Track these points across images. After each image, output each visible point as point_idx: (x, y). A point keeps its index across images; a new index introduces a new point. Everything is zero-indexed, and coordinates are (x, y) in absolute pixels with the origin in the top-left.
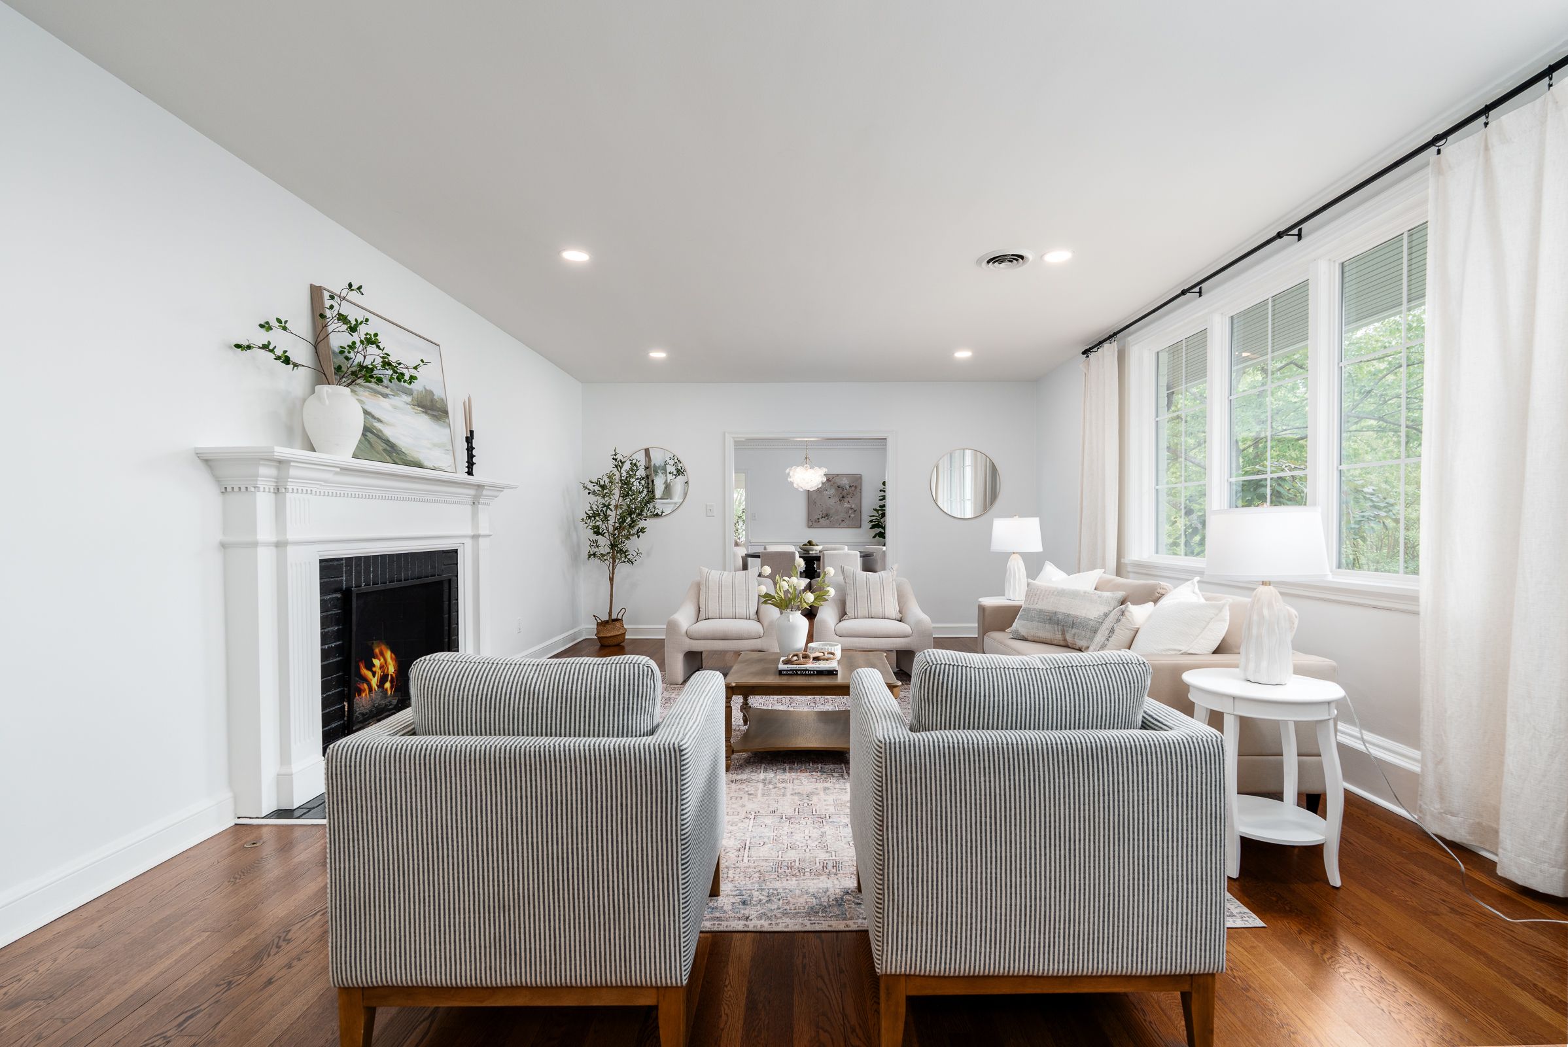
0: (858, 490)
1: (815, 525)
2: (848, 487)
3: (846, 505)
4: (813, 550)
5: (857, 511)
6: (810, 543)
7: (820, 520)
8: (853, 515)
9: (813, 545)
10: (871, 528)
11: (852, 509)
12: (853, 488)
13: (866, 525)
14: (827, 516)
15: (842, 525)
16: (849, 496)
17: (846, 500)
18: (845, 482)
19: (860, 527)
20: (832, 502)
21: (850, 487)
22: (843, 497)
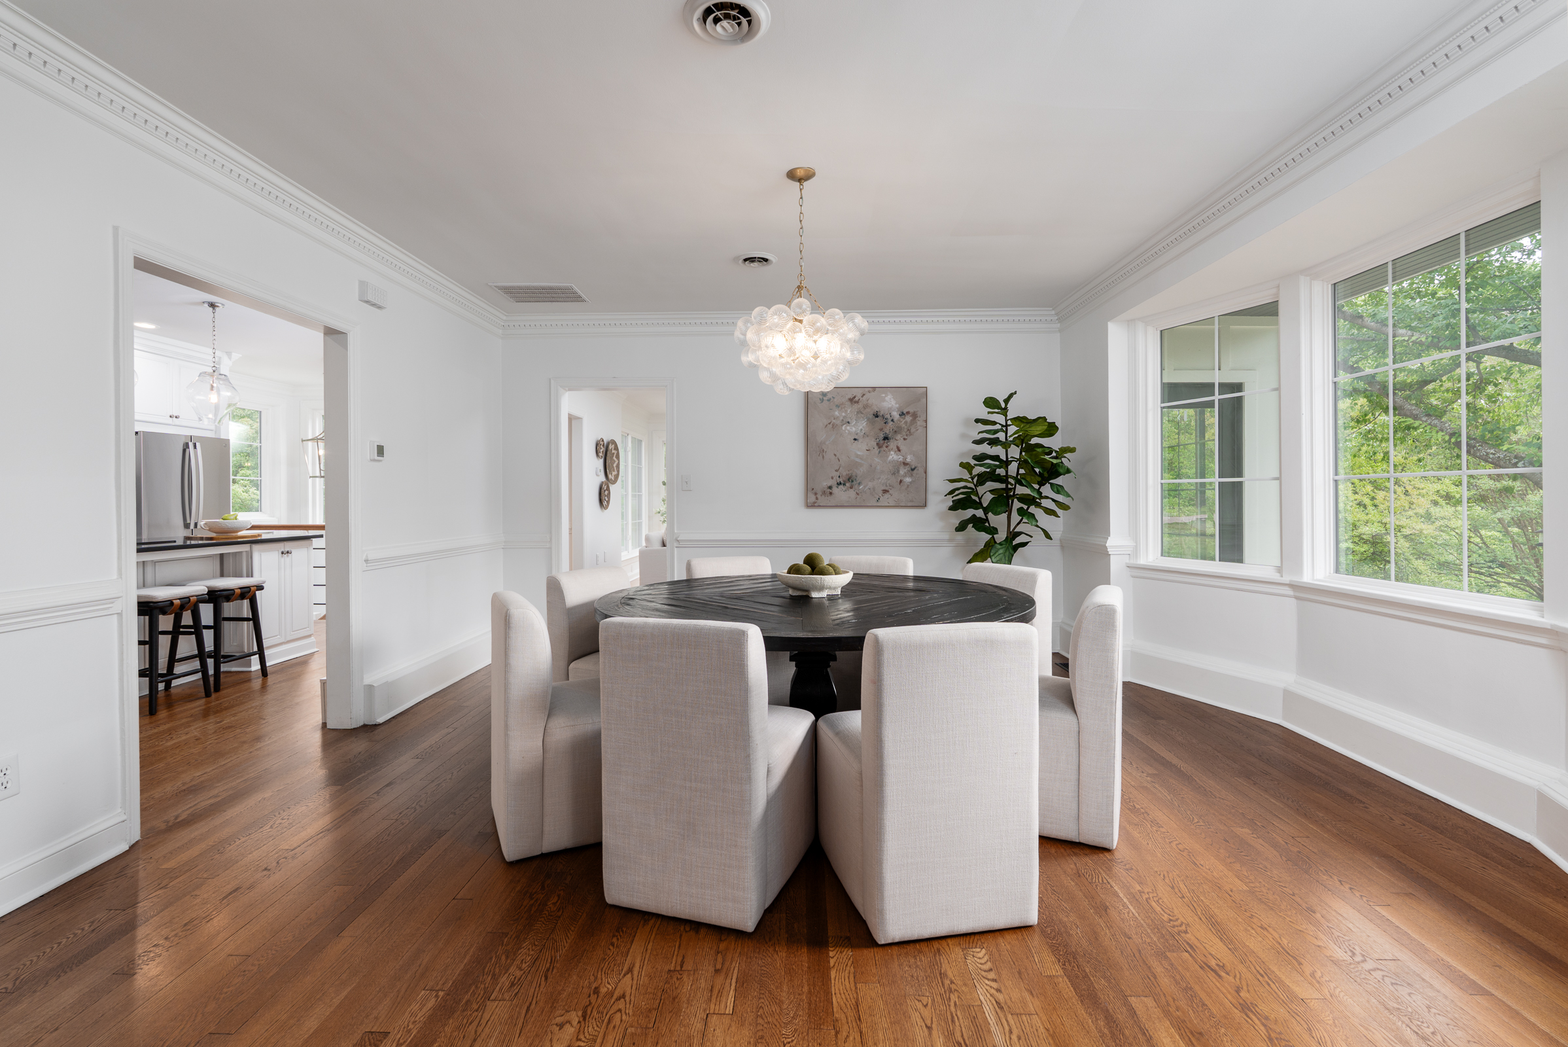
0: (920, 423)
1: (822, 500)
2: (896, 415)
3: (893, 456)
4: (821, 588)
5: (917, 470)
6: (813, 564)
7: (835, 490)
8: (908, 480)
9: (822, 572)
10: (951, 508)
11: (905, 464)
12: (908, 418)
13: (939, 502)
14: (849, 481)
15: (883, 502)
16: (899, 437)
17: (892, 444)
18: (890, 404)
19: (924, 505)
20: (861, 450)
21: (902, 414)
22: (886, 438)
